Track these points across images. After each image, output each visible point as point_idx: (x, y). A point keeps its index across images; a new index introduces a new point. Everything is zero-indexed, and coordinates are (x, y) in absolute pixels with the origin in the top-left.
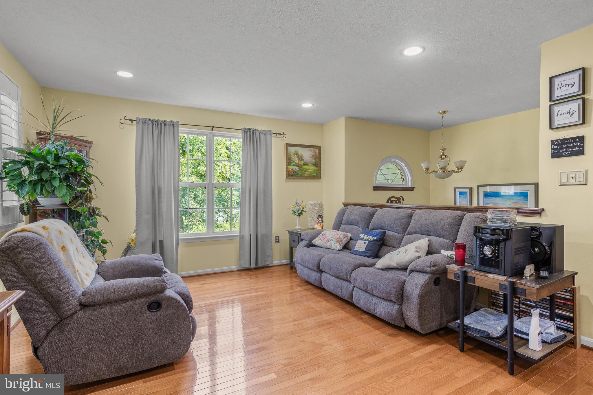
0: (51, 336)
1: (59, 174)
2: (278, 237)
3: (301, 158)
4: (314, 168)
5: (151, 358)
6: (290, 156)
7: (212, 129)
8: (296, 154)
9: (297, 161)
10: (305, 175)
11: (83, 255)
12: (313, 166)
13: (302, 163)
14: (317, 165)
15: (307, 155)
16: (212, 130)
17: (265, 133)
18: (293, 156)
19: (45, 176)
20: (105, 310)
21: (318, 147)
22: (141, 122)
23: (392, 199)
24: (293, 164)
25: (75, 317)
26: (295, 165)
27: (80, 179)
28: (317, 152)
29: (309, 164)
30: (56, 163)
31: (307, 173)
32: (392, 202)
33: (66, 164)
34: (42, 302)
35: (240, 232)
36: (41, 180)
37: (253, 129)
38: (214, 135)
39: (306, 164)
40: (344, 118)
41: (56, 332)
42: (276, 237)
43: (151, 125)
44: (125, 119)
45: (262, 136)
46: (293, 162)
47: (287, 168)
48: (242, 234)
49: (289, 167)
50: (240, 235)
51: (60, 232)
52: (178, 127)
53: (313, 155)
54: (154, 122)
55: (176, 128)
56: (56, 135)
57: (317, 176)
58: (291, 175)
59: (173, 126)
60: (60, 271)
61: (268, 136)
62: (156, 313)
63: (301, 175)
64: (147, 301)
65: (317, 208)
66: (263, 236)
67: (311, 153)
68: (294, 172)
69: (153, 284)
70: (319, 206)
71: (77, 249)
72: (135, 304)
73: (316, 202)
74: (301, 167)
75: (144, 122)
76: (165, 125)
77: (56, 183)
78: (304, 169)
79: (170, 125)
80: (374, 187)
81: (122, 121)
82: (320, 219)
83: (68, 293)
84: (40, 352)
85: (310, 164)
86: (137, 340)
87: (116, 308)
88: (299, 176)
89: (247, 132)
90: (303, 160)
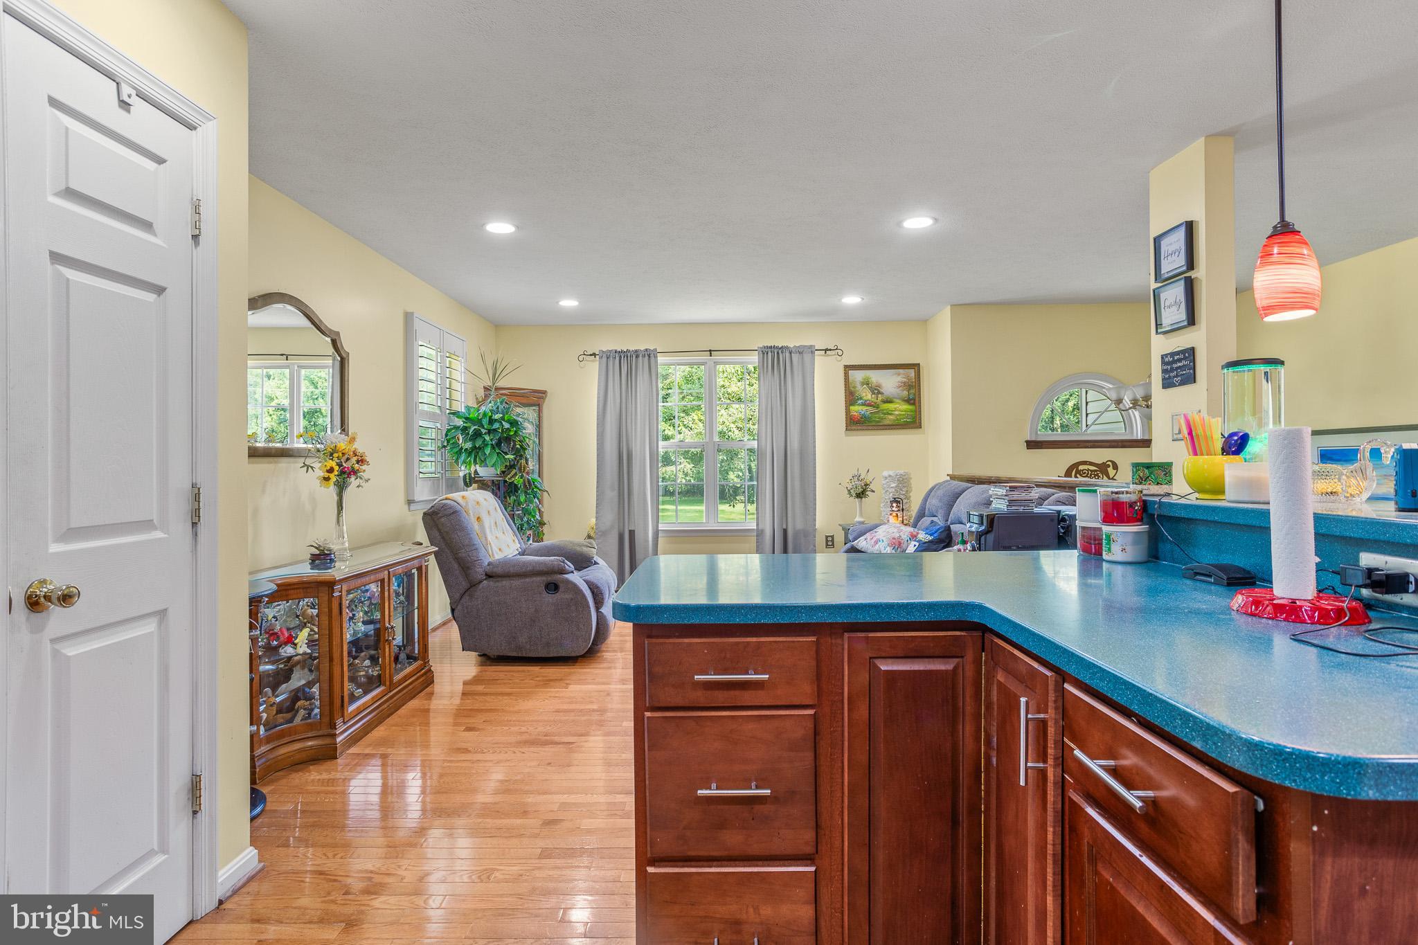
0: (463, 600)
1: (491, 440)
2: (832, 537)
3: (876, 390)
4: (906, 407)
5: (548, 644)
6: (854, 387)
7: (711, 353)
8: (866, 383)
9: (868, 396)
10: (887, 422)
11: (503, 530)
12: (903, 403)
13: (880, 399)
14: (912, 401)
15: (890, 383)
16: (711, 356)
17: (801, 351)
18: (859, 387)
19: (479, 443)
20: (506, 583)
21: (916, 366)
22: (605, 355)
23: (1081, 468)
24: (860, 402)
25: (481, 586)
26: (863, 404)
27: (515, 445)
28: (913, 375)
29: (895, 400)
30: (489, 427)
31: (891, 417)
32: (1078, 472)
33: (498, 428)
34: (456, 566)
35: (757, 525)
36: (474, 448)
37: (777, 347)
38: (716, 363)
39: (888, 401)
40: (949, 307)
41: (466, 597)
42: (827, 537)
43: (617, 358)
44: (584, 354)
45: (795, 357)
46: (861, 398)
47: (848, 411)
48: (760, 527)
49: (852, 408)
50: (757, 529)
51: (478, 503)
52: (656, 357)
53: (905, 383)
54: (622, 355)
55: (652, 359)
56: (497, 389)
57: (914, 422)
58: (855, 423)
59: (649, 356)
60: (470, 539)
61: (807, 357)
62: (553, 595)
63: (879, 422)
64: (544, 581)
65: (893, 485)
66: (796, 534)
67: (900, 379)
68: (864, 417)
69: (551, 563)
70: (898, 480)
71: (496, 523)
72: (532, 582)
73: (891, 473)
74: (878, 408)
75: (608, 356)
76: (637, 357)
77: (488, 451)
78: (883, 410)
79: (644, 356)
80: (1028, 442)
81: (581, 358)
82: (894, 505)
83: (475, 561)
84: (456, 614)
85: (898, 401)
86: (534, 621)
87: (517, 583)
88: (874, 424)
89: (767, 353)
90: (882, 394)
